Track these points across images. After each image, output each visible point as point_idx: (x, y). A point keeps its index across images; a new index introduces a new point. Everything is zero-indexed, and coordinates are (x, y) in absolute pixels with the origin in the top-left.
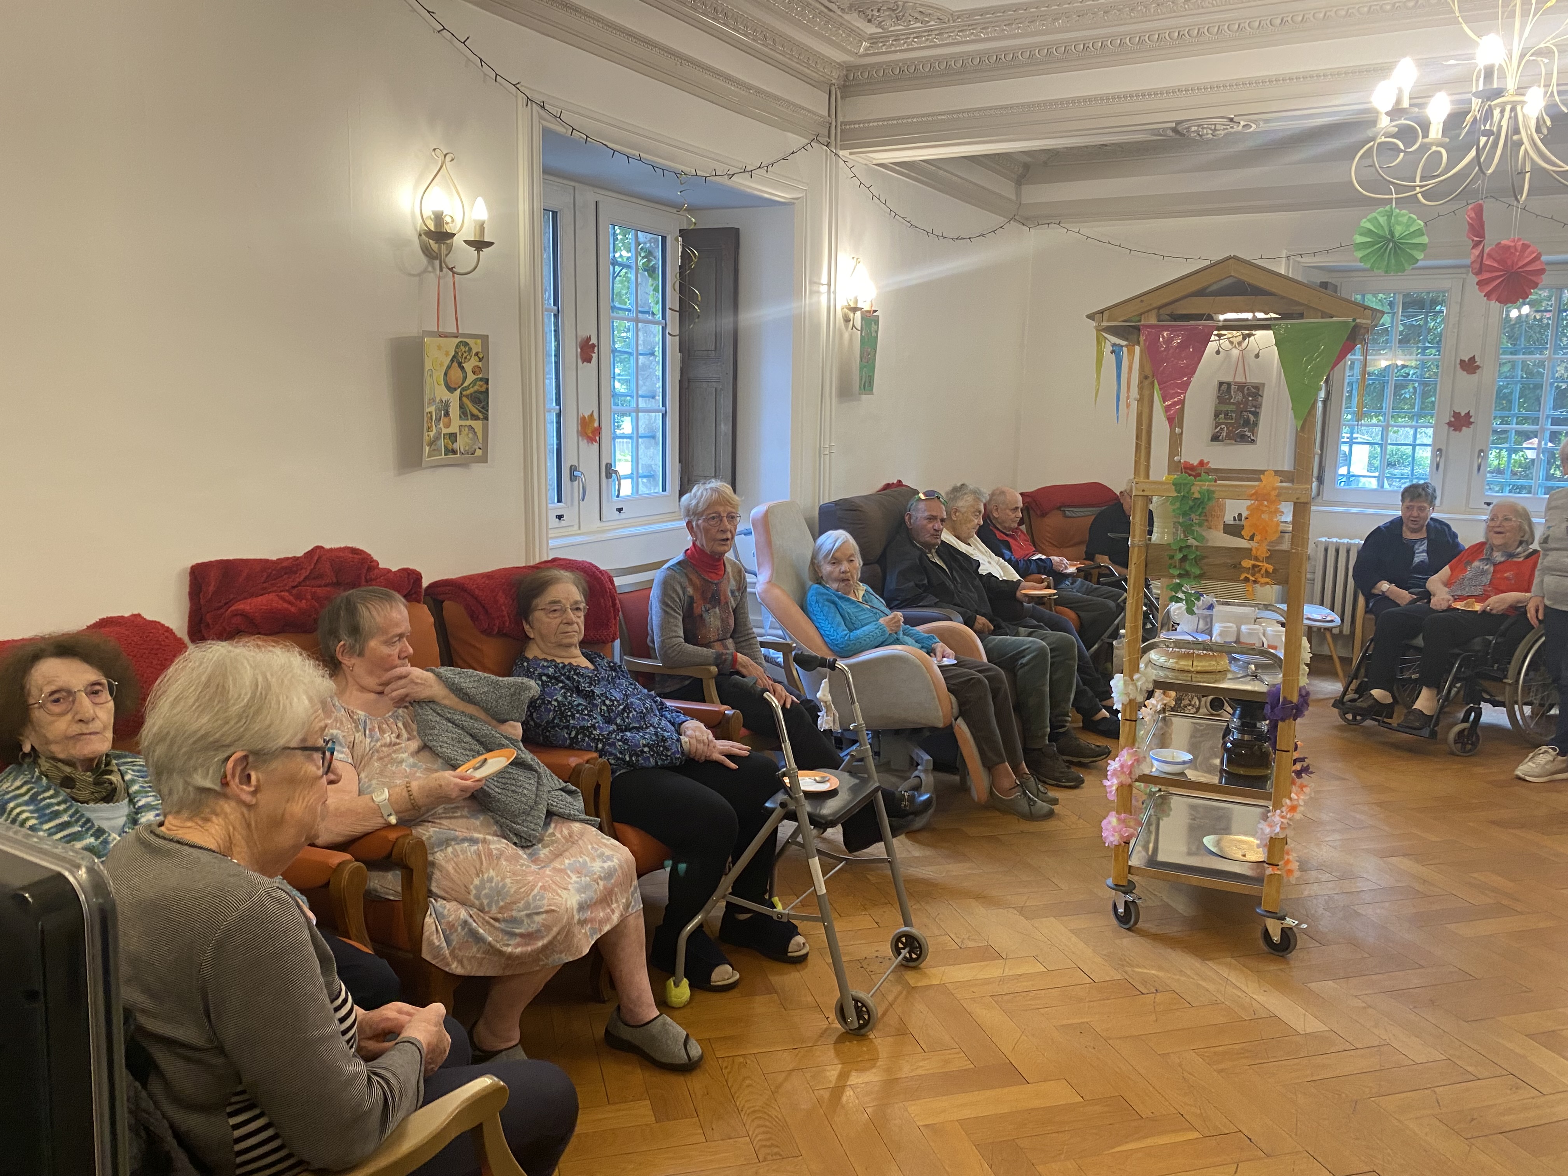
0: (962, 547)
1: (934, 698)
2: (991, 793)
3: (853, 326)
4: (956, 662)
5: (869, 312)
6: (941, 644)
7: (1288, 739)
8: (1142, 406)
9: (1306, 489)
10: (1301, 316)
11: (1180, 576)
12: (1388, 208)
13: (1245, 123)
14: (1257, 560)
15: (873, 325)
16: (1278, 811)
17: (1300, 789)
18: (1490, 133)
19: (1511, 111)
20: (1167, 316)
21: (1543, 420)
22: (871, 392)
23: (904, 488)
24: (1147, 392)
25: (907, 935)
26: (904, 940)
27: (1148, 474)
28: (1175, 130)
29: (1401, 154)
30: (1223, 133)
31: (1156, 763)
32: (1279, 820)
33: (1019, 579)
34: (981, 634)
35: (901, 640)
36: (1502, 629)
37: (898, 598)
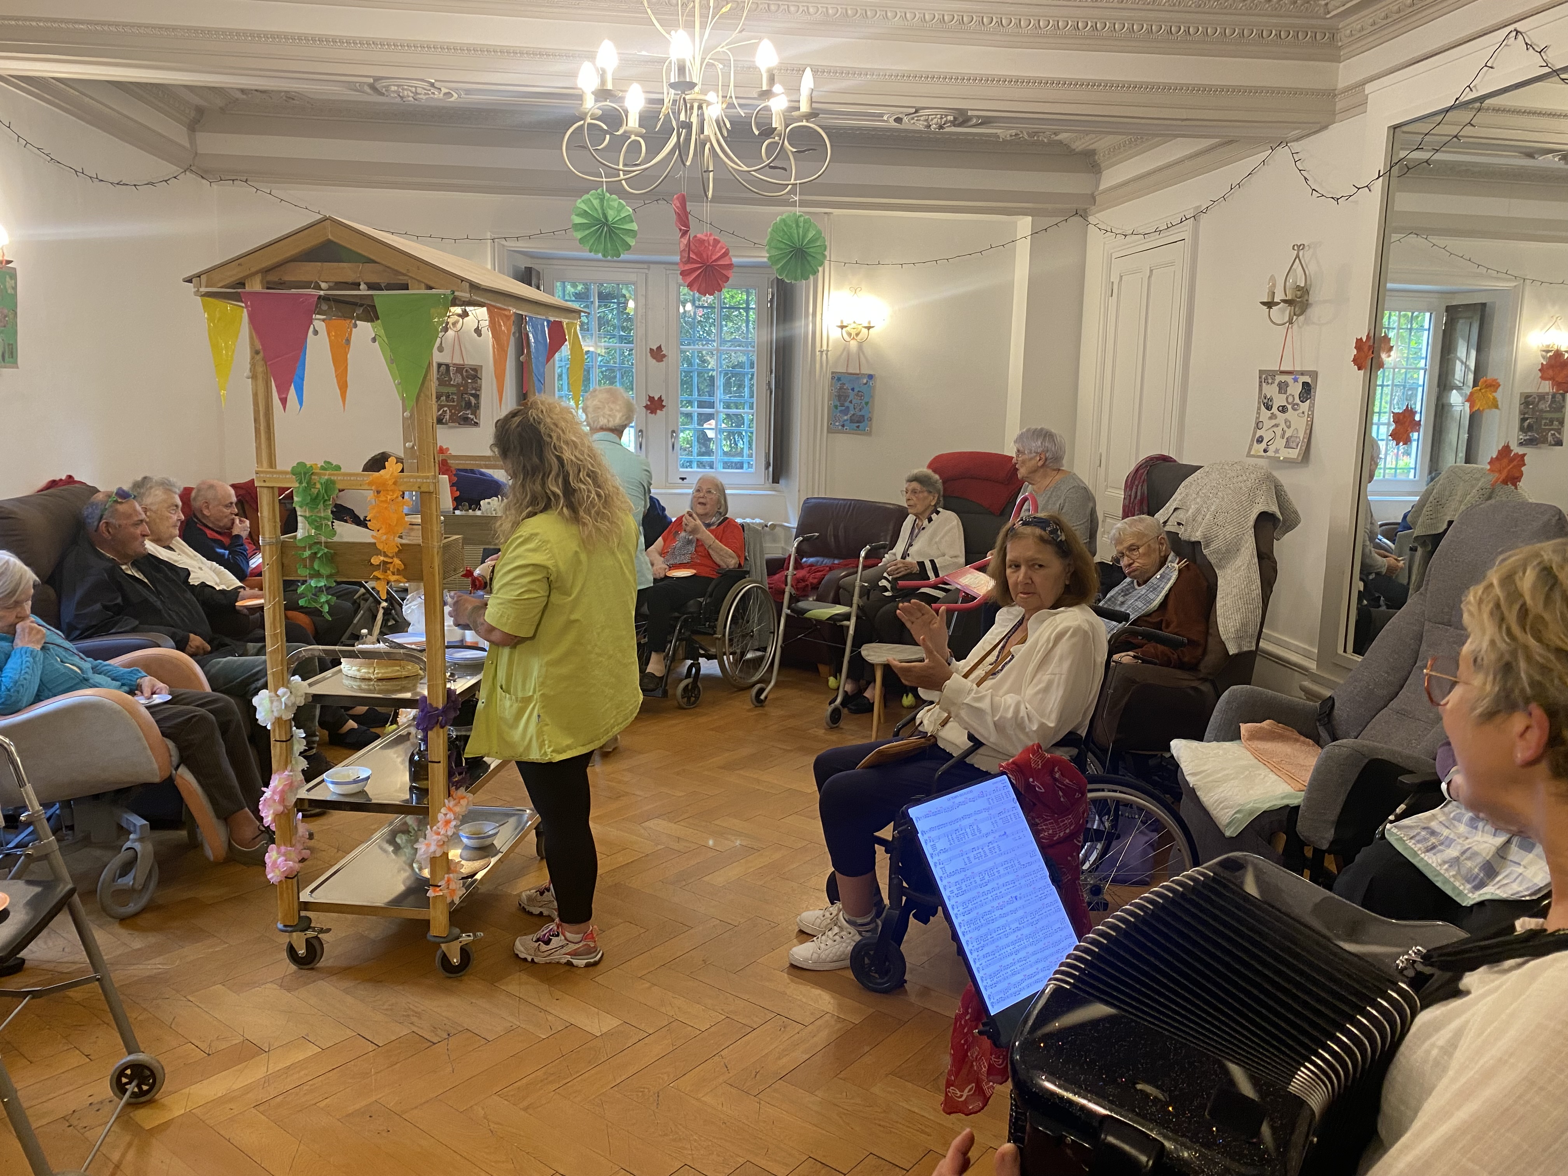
0: (163, 554)
1: (144, 748)
2: (230, 844)
4: (170, 697)
6: (149, 677)
7: (438, 748)
8: (256, 385)
9: (428, 478)
10: (406, 287)
11: (312, 577)
12: (599, 191)
13: (447, 91)
14: (386, 555)
15: (8, 279)
16: (435, 828)
17: (457, 801)
18: (688, 126)
19: (699, 109)
20: (275, 283)
21: (717, 404)
22: (15, 364)
23: (77, 485)
24: (260, 369)
25: (134, 1066)
26: (128, 1072)
27: (272, 463)
28: (372, 87)
29: (608, 137)
30: (424, 97)
31: (331, 786)
32: (435, 837)
33: (241, 587)
34: (199, 657)
35: (91, 681)
36: (710, 589)
37: (80, 626)
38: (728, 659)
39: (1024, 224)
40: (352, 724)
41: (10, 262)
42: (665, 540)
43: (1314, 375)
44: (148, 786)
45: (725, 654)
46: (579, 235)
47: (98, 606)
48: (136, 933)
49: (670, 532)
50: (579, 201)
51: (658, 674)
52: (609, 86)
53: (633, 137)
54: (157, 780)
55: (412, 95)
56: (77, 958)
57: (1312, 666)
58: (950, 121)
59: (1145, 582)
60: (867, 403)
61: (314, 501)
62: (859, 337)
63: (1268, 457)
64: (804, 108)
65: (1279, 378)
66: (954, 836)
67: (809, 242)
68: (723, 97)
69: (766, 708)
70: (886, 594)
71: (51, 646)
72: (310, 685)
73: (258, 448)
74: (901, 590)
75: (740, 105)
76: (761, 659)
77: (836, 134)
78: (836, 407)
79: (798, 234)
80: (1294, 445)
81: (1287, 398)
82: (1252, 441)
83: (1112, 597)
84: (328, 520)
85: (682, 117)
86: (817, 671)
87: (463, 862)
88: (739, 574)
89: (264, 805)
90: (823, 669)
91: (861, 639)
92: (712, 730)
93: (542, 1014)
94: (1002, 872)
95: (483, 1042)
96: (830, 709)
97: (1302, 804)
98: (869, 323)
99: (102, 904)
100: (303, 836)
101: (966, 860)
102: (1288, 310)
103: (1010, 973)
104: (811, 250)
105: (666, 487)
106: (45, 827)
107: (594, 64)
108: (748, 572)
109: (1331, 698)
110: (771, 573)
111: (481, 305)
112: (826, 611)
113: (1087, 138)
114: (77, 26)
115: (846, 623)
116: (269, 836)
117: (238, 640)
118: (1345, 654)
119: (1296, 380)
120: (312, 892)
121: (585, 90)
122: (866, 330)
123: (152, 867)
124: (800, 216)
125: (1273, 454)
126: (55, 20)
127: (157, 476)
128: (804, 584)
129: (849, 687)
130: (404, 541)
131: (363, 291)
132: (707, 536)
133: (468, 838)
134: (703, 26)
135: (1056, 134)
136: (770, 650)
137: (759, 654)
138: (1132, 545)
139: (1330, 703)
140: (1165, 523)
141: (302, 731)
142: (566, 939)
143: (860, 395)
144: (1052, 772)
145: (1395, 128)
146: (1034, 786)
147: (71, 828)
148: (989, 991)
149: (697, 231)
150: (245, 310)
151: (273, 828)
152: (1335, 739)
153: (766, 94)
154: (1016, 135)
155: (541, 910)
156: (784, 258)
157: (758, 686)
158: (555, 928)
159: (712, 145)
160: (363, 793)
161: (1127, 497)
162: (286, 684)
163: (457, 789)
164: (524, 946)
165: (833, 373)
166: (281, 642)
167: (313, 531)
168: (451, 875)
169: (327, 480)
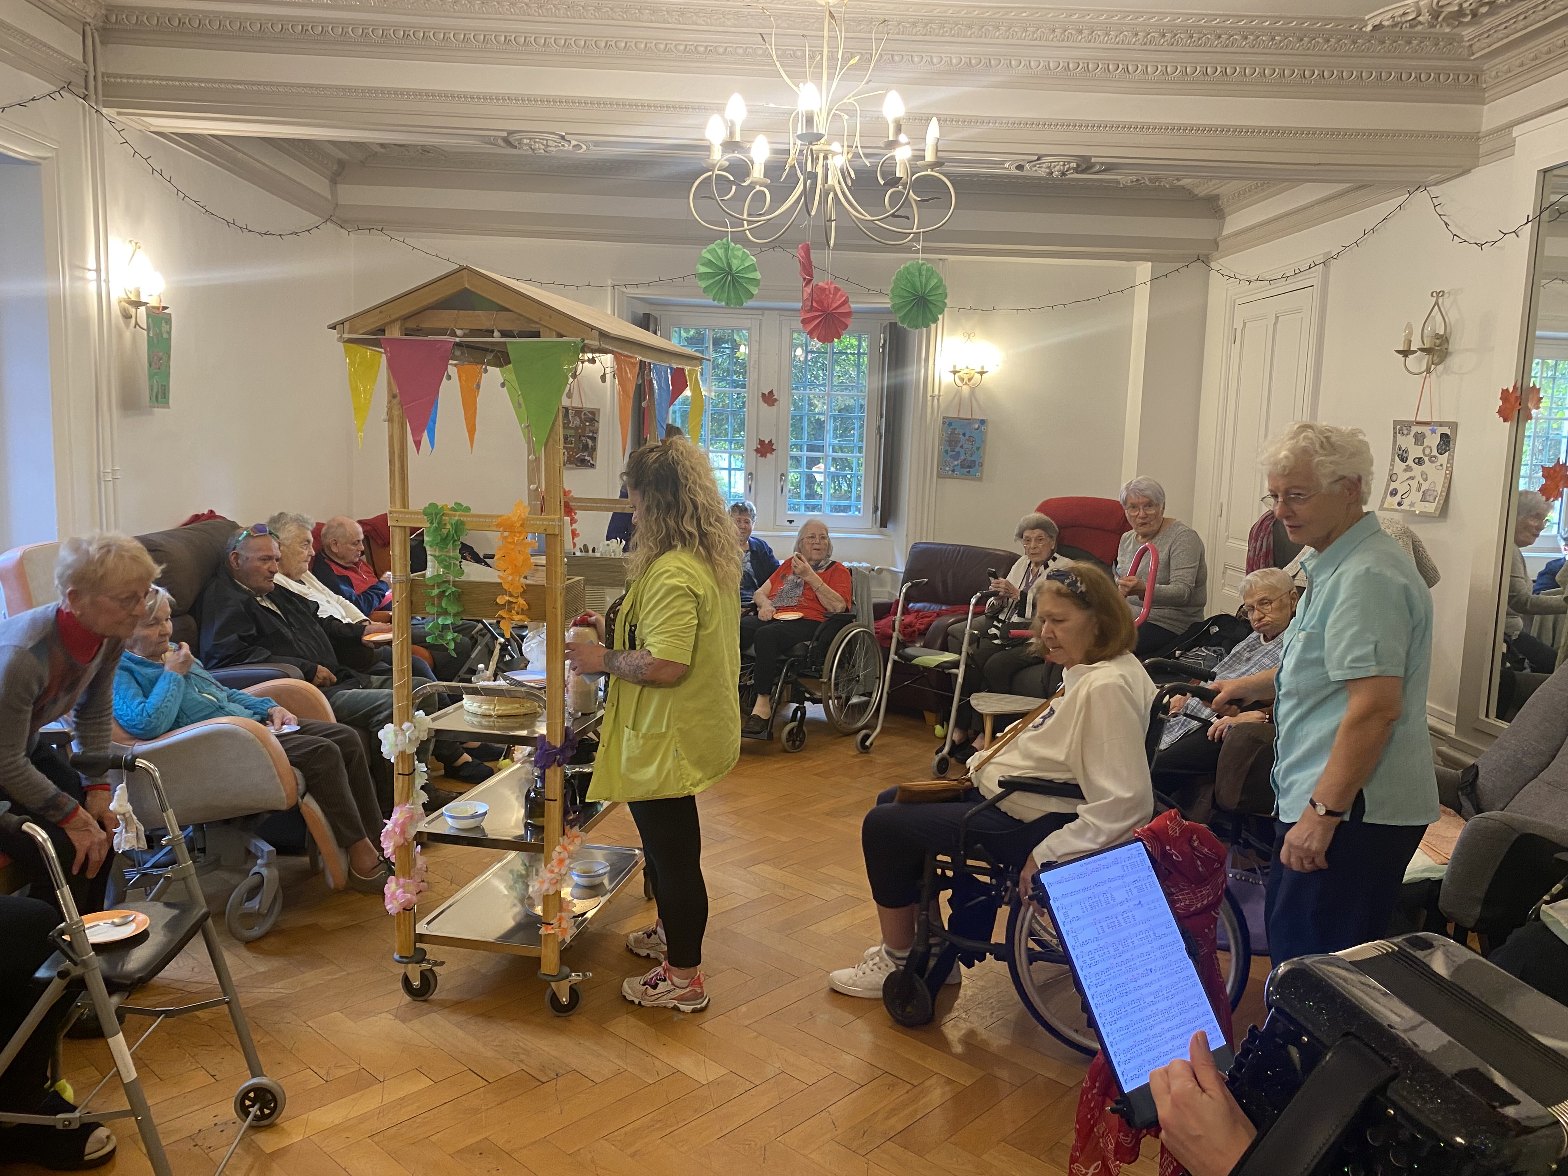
0: (294, 586)
1: (274, 776)
2: (350, 873)
3: (137, 324)
4: (299, 728)
5: (158, 308)
6: (279, 708)
7: (555, 787)
8: (392, 428)
9: (553, 520)
10: (537, 335)
11: (439, 615)
12: (724, 240)
13: (576, 143)
14: (511, 595)
15: (164, 324)
16: (549, 866)
17: (571, 839)
18: (813, 176)
19: (824, 159)
20: (413, 330)
21: (826, 448)
22: (166, 405)
23: (219, 520)
24: (396, 413)
25: (256, 1089)
26: (252, 1095)
27: (405, 503)
28: (506, 141)
29: (734, 187)
30: (554, 149)
31: (449, 820)
32: (549, 875)
33: (365, 620)
34: (325, 689)
35: (227, 709)
36: (817, 633)
37: (217, 655)
38: (833, 703)
39: (1144, 270)
40: (467, 757)
41: (165, 308)
42: (772, 583)
43: (1454, 426)
44: (275, 813)
45: (830, 698)
46: (703, 284)
47: (234, 637)
48: (261, 956)
49: (777, 575)
50: (705, 250)
51: (763, 717)
52: (738, 138)
53: (758, 188)
54: (284, 807)
55: (542, 147)
56: (205, 978)
57: (1451, 730)
58: (1073, 168)
59: (1273, 638)
60: (978, 449)
61: (444, 541)
62: (972, 381)
63: (1402, 511)
64: (930, 157)
65: (1415, 429)
66: (1087, 904)
67: (932, 289)
68: (848, 146)
69: (872, 755)
70: (996, 642)
71: (193, 676)
72: (434, 720)
73: (392, 489)
74: (1012, 639)
75: (866, 155)
76: (866, 704)
77: (959, 181)
78: (946, 452)
79: (921, 282)
80: (1431, 499)
81: (1424, 450)
82: (1385, 493)
83: (1238, 652)
84: (457, 560)
85: (809, 169)
86: (923, 718)
87: (575, 901)
88: (845, 618)
89: (385, 837)
90: (930, 717)
91: (969, 688)
92: (817, 774)
93: (649, 1059)
94: (1136, 943)
95: (591, 1084)
96: (937, 758)
97: (1445, 879)
98: (983, 368)
99: (229, 926)
100: (421, 869)
101: (1099, 929)
102: (1426, 358)
103: (1144, 1049)
104: (932, 298)
105: (774, 530)
106: (183, 851)
107: (723, 117)
108: (855, 617)
109: (1475, 767)
110: (877, 618)
111: (606, 352)
112: (933, 659)
113: (1211, 184)
114: (235, 87)
115: (954, 671)
116: (388, 868)
117: (362, 672)
118: (1486, 719)
119: (1433, 432)
120: (428, 923)
121: (713, 142)
122: (979, 376)
123: (277, 892)
124: (922, 265)
125: (1408, 508)
126: (215, 81)
127: (292, 513)
128: (910, 630)
129: (956, 736)
130: (529, 582)
131: (497, 338)
132: (815, 579)
133: (578, 876)
134: (831, 78)
135: (1178, 180)
136: (876, 697)
137: (864, 699)
138: (1262, 599)
139: (1474, 771)
140: (1294, 577)
141: (424, 765)
142: (673, 984)
143: (971, 440)
144: (1190, 840)
145: (1545, 171)
146: (1171, 855)
147: (203, 850)
148: (1123, 1066)
149: (820, 280)
150: (384, 356)
151: (393, 860)
152: (1479, 811)
153: (892, 144)
154: (1137, 180)
155: (648, 952)
156: (905, 306)
157: (864, 732)
158: (662, 972)
159: (836, 194)
160: (478, 828)
161: (1252, 549)
162: (410, 718)
163: (571, 828)
164: (632, 987)
165: (944, 418)
166: (408, 677)
167: (442, 570)
168: (563, 914)
169: (457, 522)
